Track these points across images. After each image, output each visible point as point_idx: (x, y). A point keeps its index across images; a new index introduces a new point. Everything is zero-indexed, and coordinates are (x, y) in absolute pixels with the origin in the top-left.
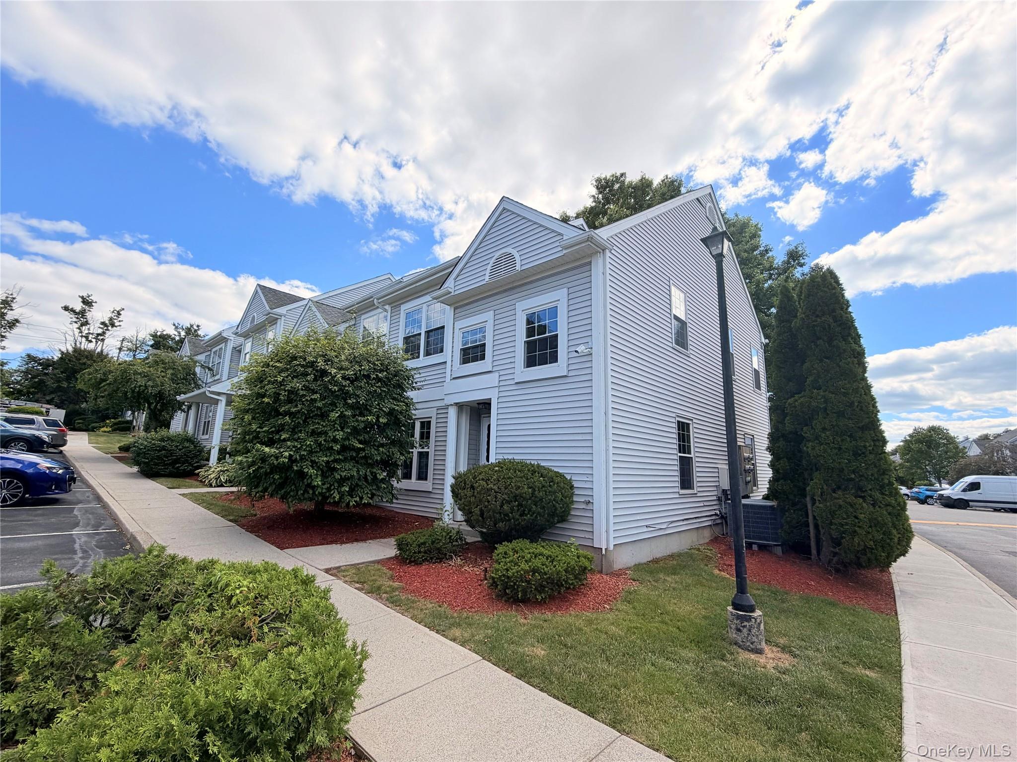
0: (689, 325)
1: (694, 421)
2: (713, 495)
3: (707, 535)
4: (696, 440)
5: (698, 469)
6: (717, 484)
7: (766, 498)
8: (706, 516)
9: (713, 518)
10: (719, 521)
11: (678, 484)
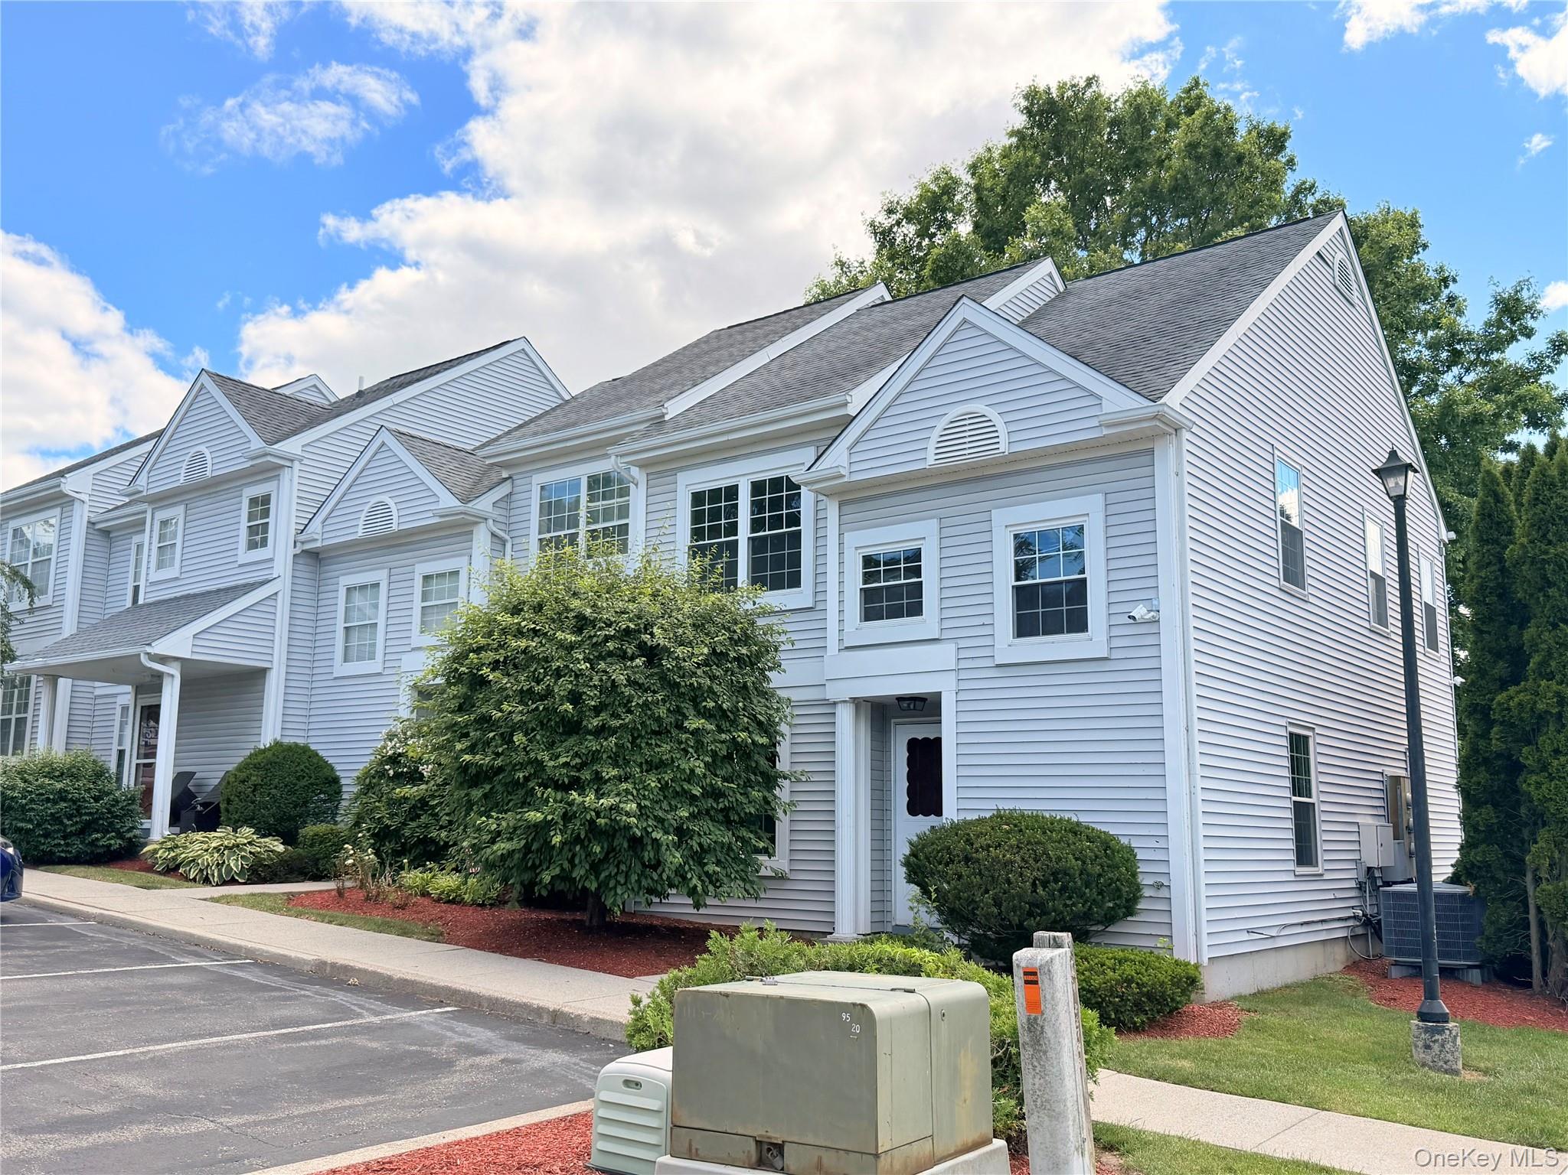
0: (1306, 535)
1: (1318, 730)
2: (1349, 877)
3: (1339, 956)
4: (1321, 769)
5: (1325, 827)
6: (1356, 856)
7: (1454, 879)
8: (1340, 919)
9: (1351, 923)
10: (1360, 931)
11: (1292, 856)
